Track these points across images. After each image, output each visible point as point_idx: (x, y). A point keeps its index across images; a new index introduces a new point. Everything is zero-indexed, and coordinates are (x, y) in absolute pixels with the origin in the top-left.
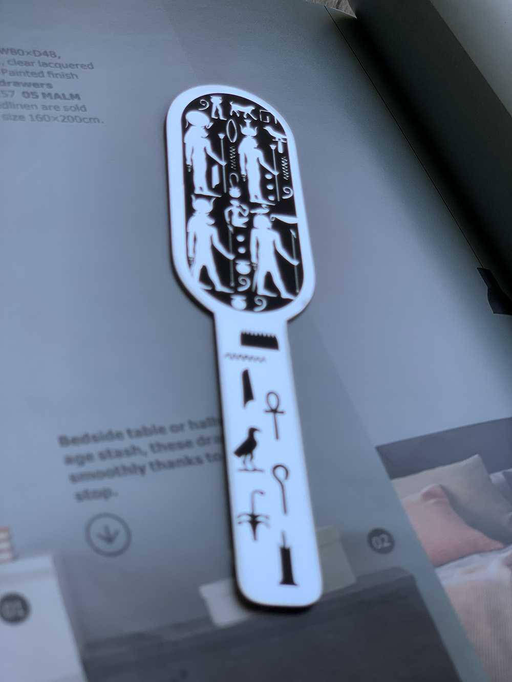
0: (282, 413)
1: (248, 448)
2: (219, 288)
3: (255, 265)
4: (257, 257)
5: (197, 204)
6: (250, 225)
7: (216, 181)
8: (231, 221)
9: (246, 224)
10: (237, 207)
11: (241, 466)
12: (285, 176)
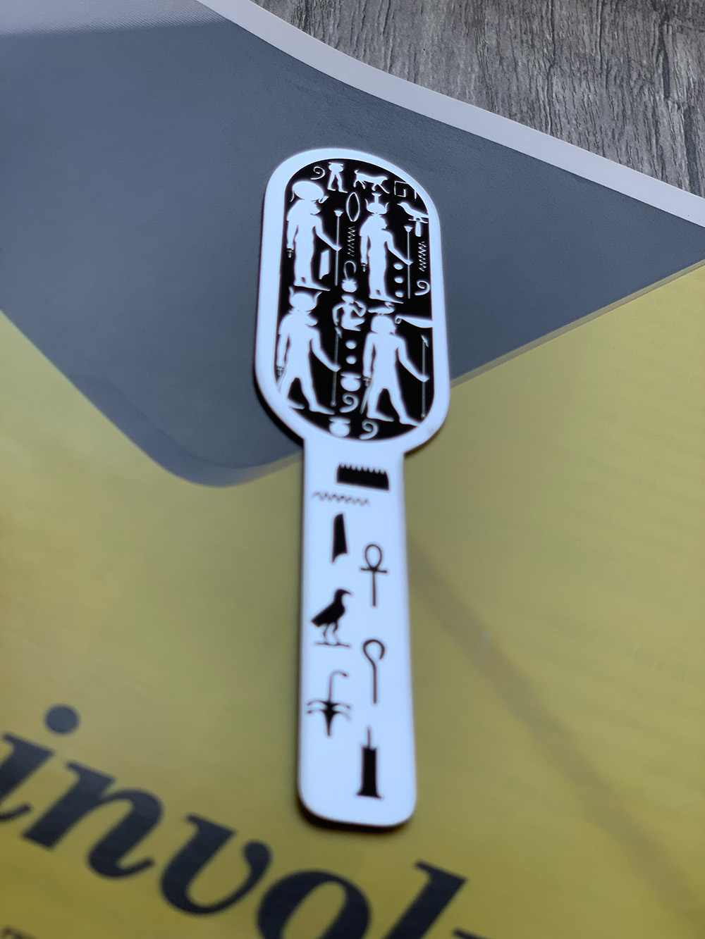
3: (367, 380)
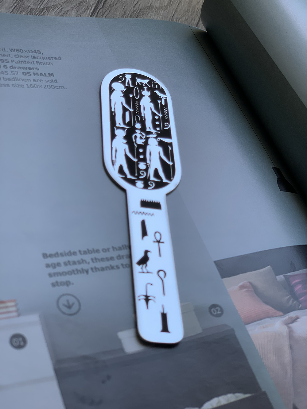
0: (163, 242)
1: (144, 261)
2: (129, 176)
3: (149, 165)
4: (150, 160)
5: (117, 132)
6: (146, 143)
7: (128, 120)
8: (136, 141)
9: (143, 143)
10: (139, 133)
11: (141, 271)
12: (166, 117)
